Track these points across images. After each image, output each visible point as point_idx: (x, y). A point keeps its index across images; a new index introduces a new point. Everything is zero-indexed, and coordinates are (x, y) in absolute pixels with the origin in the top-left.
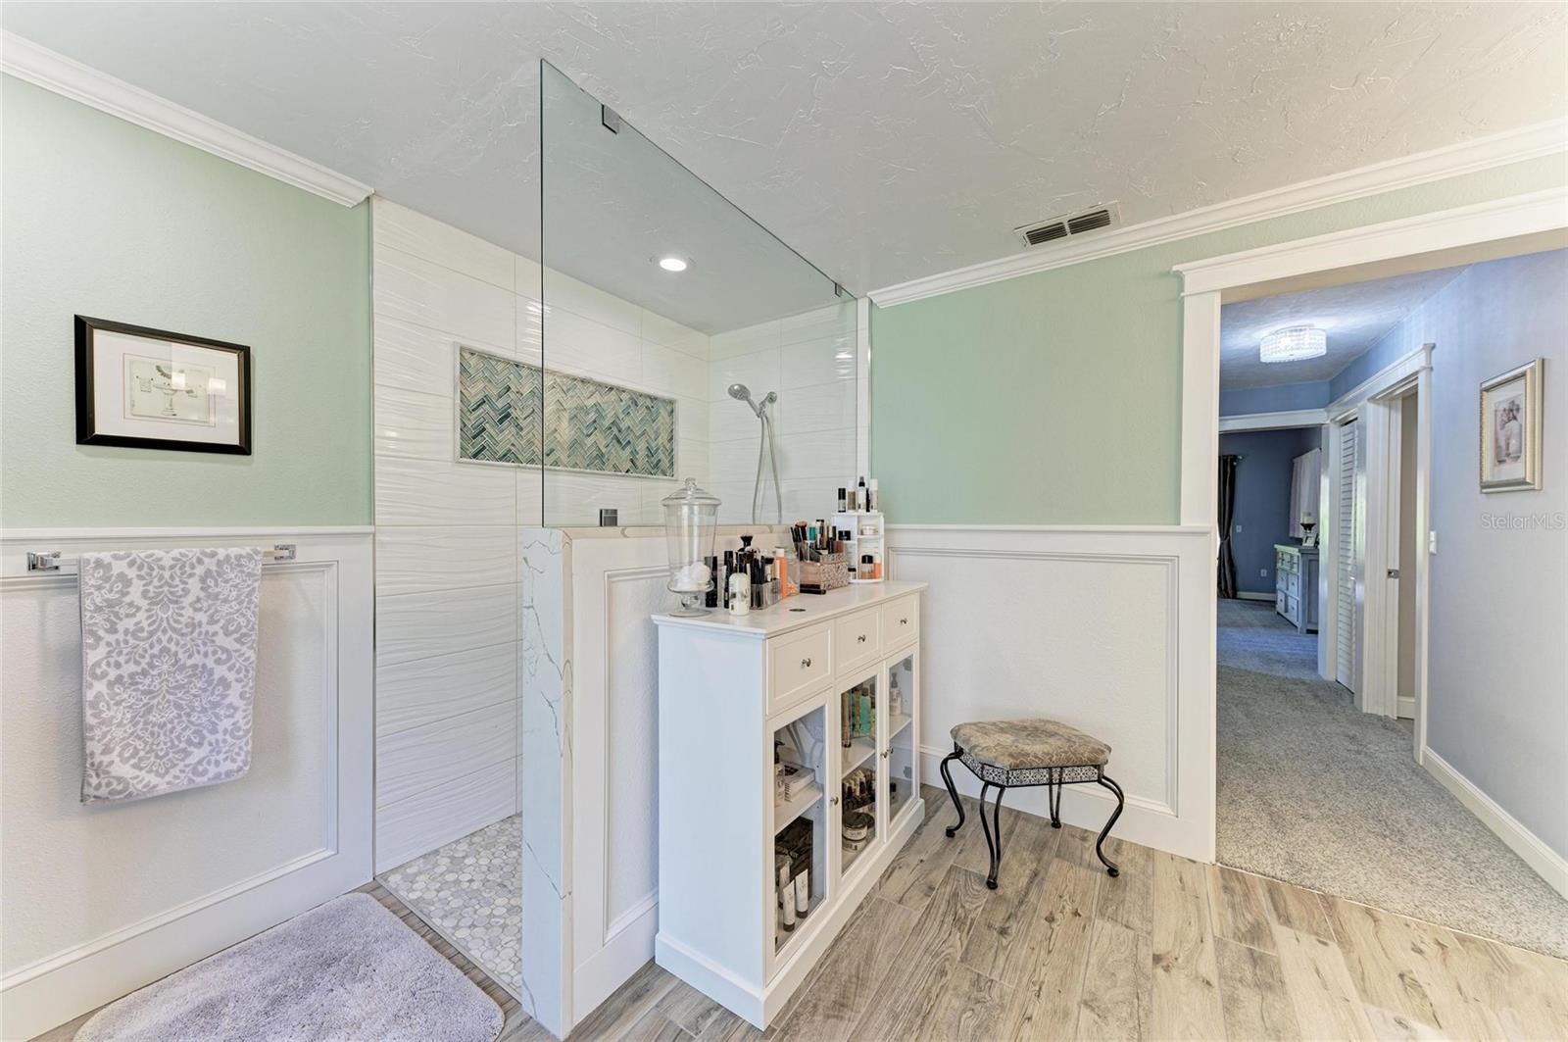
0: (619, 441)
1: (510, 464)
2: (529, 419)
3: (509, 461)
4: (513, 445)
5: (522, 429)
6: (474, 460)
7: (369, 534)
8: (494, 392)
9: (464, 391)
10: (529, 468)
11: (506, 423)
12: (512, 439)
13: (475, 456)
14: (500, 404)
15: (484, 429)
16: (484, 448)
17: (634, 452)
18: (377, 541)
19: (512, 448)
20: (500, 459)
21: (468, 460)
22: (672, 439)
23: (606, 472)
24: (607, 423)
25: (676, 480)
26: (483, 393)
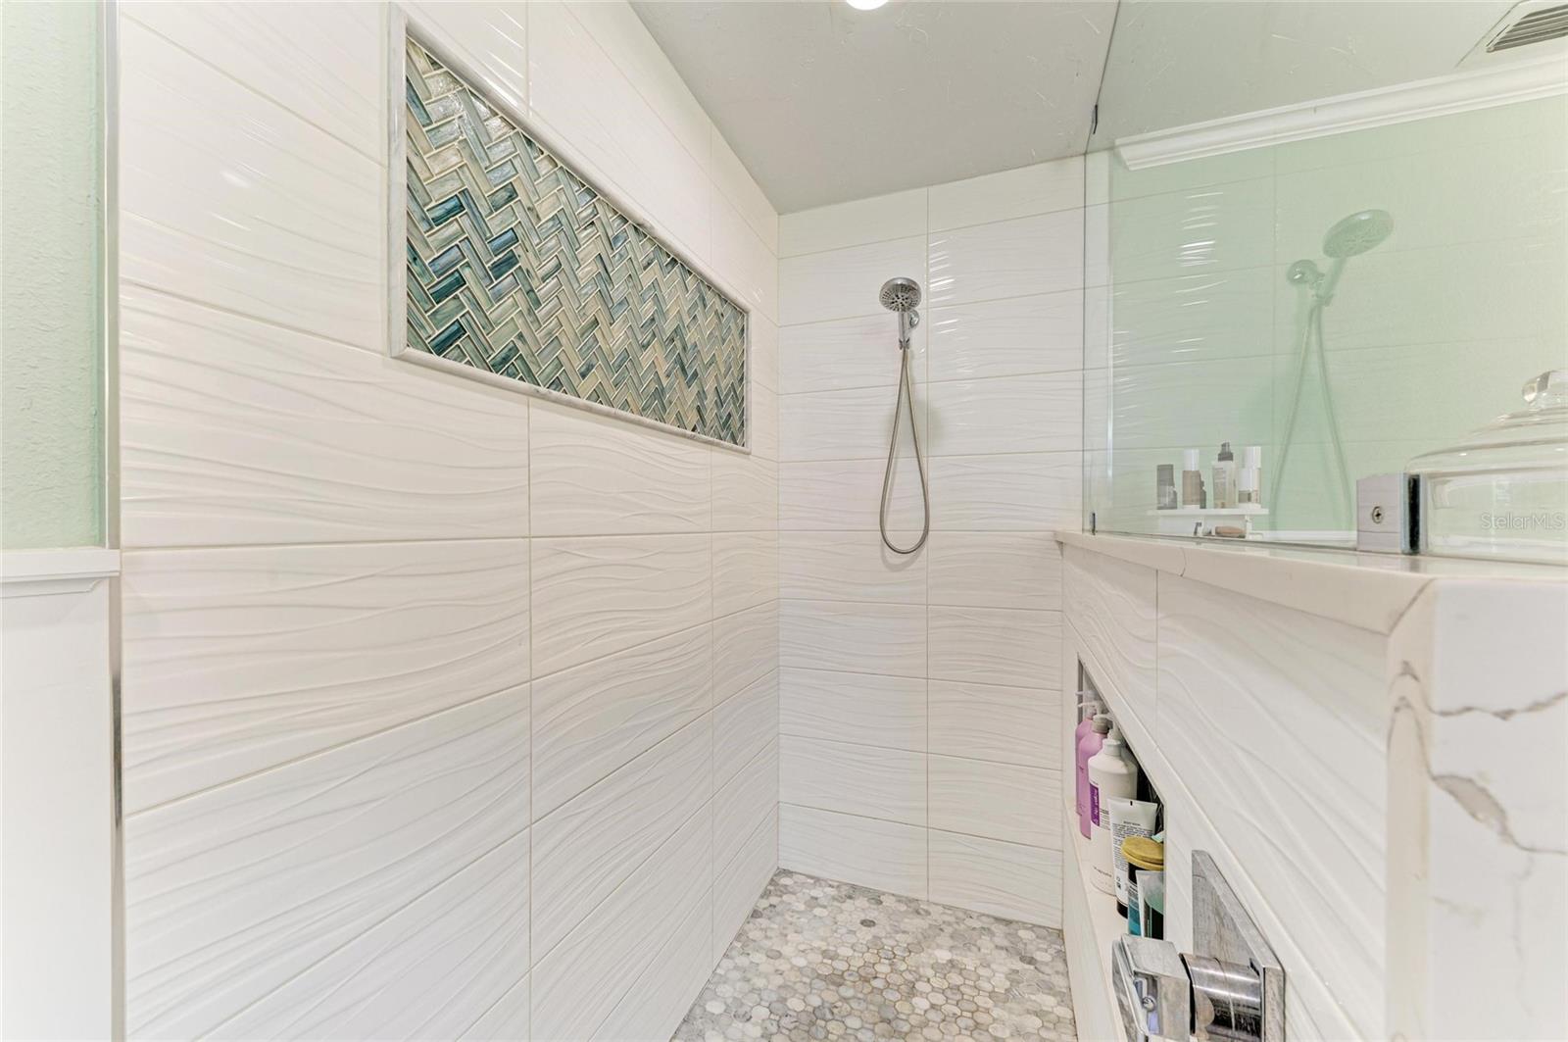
0: (683, 369)
1: (516, 382)
2: (552, 282)
3: (513, 376)
4: (520, 336)
5: (538, 303)
6: (434, 358)
7: (95, 580)
8: (483, 189)
9: (415, 162)
10: (556, 401)
11: (506, 280)
12: (520, 322)
13: (440, 348)
14: (496, 224)
15: (461, 282)
16: (461, 330)
17: (701, 395)
18: (126, 606)
19: (519, 344)
20: (496, 367)
21: (426, 355)
22: (742, 379)
23: (667, 426)
24: (668, 328)
25: (749, 454)
26: (457, 184)
